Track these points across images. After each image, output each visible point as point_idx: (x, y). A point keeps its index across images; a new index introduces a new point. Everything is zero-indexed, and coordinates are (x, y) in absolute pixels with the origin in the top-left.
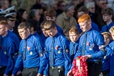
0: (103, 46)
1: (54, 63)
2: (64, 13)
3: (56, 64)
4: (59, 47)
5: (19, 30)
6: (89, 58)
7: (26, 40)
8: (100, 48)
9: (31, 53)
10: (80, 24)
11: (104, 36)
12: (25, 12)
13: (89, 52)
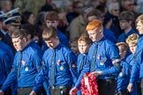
0: (117, 60)
1: (56, 82)
2: (80, 17)
3: (58, 83)
4: (62, 61)
5: (14, 40)
6: (99, 76)
7: (21, 52)
8: (113, 62)
9: (27, 69)
10: (89, 32)
11: (120, 47)
12: (32, 15)
13: (100, 68)
